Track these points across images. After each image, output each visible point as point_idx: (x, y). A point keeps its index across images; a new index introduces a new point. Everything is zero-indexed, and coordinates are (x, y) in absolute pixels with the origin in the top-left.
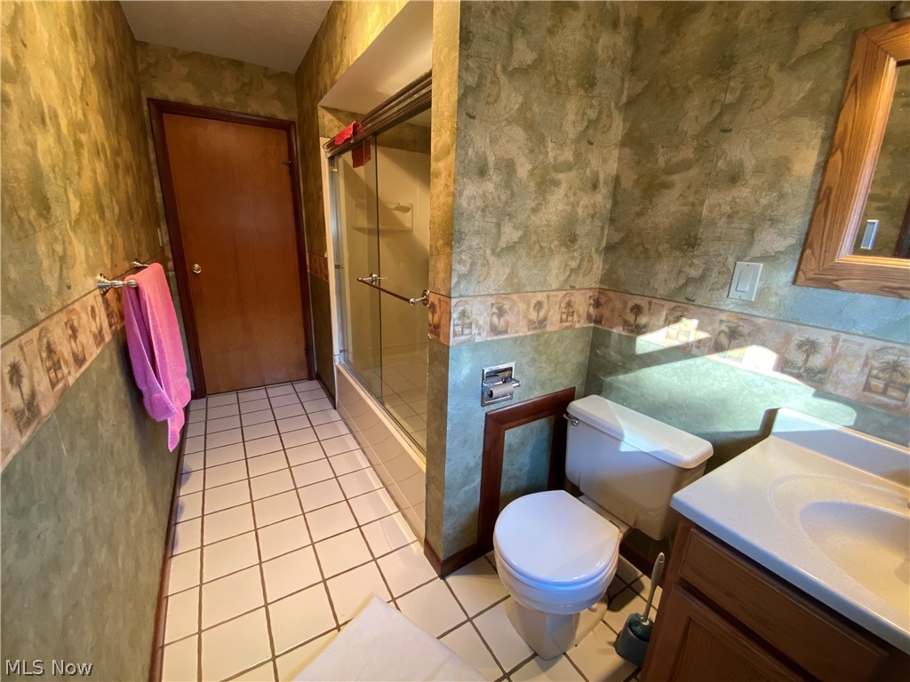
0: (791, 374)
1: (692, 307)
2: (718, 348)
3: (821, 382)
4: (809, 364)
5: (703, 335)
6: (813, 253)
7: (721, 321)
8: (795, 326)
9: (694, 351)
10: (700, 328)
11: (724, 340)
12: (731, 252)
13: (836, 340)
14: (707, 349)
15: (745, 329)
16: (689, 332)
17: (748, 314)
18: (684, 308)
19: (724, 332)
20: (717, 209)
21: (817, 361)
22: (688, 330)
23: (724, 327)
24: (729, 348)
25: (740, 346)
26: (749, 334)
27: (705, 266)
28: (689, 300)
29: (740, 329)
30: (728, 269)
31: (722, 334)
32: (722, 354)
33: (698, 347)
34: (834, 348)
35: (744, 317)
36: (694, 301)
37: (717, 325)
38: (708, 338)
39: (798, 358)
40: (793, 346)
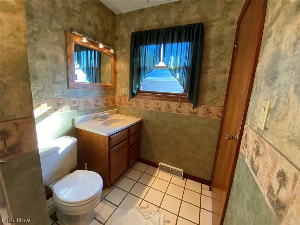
0: (73, 109)
1: (43, 100)
2: (56, 110)
3: (79, 109)
4: (76, 106)
5: (50, 108)
6: (70, 81)
7: (54, 102)
8: (71, 99)
9: (48, 114)
10: (48, 106)
11: (56, 107)
12: (50, 81)
13: (78, 99)
14: (52, 112)
15: (61, 102)
16: (45, 109)
17: (60, 98)
18: (40, 101)
19: (55, 105)
20: (41, 66)
21: (77, 105)
22: (44, 108)
23: (55, 104)
24: (58, 109)
25: (61, 107)
26: (62, 103)
27: (43, 86)
28: (41, 98)
29: (60, 103)
30: (51, 86)
31: (55, 106)
32: (57, 111)
33: (49, 112)
34: (78, 101)
35: (60, 99)
36: (43, 98)
37: (53, 104)
38: (51, 108)
39: (73, 105)
40: (72, 103)
